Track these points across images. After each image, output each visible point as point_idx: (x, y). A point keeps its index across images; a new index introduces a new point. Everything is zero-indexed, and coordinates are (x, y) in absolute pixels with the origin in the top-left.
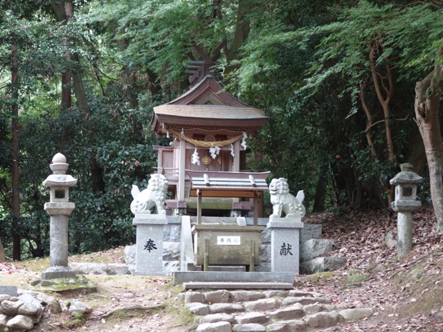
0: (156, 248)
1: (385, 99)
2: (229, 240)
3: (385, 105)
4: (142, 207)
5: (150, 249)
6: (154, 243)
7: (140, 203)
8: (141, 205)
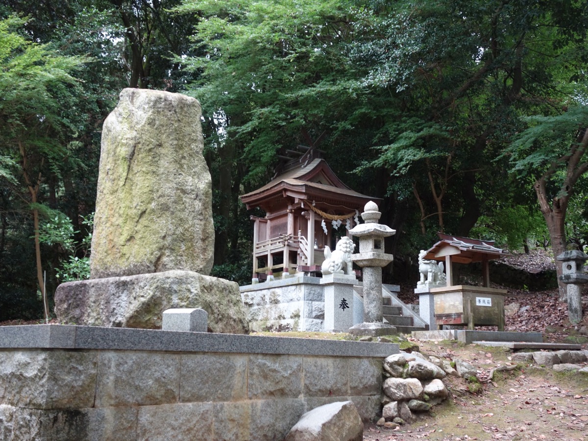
0: (348, 307)
1: (438, 197)
2: (484, 301)
3: (438, 201)
4: (337, 267)
5: (344, 308)
6: (347, 302)
7: (336, 263)
8: (337, 265)
